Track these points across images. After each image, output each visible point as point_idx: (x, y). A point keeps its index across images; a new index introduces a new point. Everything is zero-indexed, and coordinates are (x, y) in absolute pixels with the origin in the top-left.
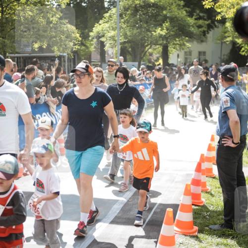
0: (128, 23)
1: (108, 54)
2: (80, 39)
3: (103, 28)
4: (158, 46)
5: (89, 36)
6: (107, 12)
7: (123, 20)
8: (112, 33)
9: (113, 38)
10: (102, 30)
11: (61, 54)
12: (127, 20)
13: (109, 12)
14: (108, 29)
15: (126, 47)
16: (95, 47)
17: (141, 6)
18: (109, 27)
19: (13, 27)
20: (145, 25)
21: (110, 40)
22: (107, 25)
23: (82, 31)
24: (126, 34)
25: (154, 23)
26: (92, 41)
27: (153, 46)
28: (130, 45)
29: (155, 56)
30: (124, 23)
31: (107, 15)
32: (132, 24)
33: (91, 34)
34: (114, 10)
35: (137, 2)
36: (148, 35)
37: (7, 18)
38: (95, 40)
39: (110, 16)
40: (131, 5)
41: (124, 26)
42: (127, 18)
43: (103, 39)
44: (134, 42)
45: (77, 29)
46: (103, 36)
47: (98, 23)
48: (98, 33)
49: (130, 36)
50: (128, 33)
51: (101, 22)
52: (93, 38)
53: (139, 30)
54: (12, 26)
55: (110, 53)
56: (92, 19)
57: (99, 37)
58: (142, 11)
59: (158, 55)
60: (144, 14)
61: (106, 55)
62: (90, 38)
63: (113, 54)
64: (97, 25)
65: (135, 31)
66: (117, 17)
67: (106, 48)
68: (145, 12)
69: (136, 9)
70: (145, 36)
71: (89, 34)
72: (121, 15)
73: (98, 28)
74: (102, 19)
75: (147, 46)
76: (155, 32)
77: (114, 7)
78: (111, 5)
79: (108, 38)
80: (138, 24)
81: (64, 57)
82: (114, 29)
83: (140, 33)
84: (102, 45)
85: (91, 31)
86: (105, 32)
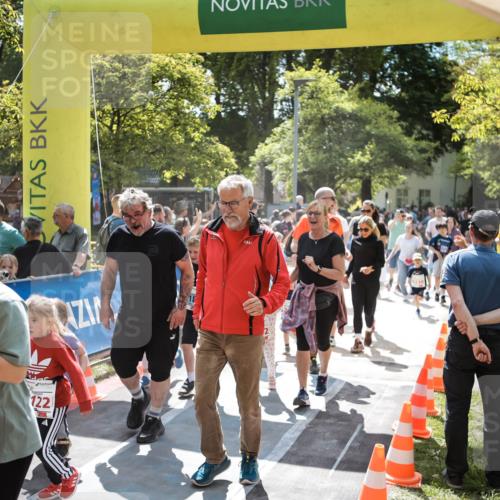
0: (309, 143)
1: (277, 191)
2: (236, 166)
3: (271, 150)
4: (355, 180)
5: (249, 162)
6: (277, 126)
7: (302, 138)
8: (285, 158)
9: (286, 165)
10: (270, 154)
11: (207, 189)
12: (309, 138)
13: (282, 125)
14: (279, 152)
15: (305, 180)
17: (331, 118)
18: (280, 149)
19: (134, 146)
20: (337, 147)
21: (281, 169)
22: (277, 146)
23: (238, 154)
24: (307, 160)
25: (350, 144)
26: (252, 169)
27: (348, 180)
28: (311, 176)
29: (350, 195)
30: (304, 142)
31: (277, 130)
32: (317, 145)
33: (252, 159)
34: (288, 123)
35: (325, 111)
36: (341, 162)
37: (125, 133)
38: (257, 167)
39: (283, 132)
40: (316, 114)
41: (303, 147)
42: (308, 135)
43: (269, 167)
44: (318, 172)
45: (231, 150)
46: (271, 162)
47: (263, 142)
48: (263, 157)
49: (313, 163)
50: (311, 159)
51: (268, 140)
52: (254, 165)
53: (327, 155)
54: (132, 144)
55: (280, 188)
56: (255, 137)
57: (263, 163)
58: (333, 125)
59: (354, 194)
60: (335, 130)
61: (274, 192)
62: (251, 165)
63: (284, 190)
64: (261, 145)
65: (322, 156)
66: (293, 133)
67: (274, 182)
68: (337, 126)
69: (323, 122)
70: (336, 165)
71: (248, 159)
72: (300, 131)
73: (262, 150)
74: (269, 136)
75: (339, 179)
76: (353, 157)
77: (289, 118)
78: (284, 115)
79: (278, 166)
80: (325, 144)
81: (208, 193)
82: (288, 152)
83: (328, 160)
84: (269, 175)
85: (253, 154)
86: (274, 156)
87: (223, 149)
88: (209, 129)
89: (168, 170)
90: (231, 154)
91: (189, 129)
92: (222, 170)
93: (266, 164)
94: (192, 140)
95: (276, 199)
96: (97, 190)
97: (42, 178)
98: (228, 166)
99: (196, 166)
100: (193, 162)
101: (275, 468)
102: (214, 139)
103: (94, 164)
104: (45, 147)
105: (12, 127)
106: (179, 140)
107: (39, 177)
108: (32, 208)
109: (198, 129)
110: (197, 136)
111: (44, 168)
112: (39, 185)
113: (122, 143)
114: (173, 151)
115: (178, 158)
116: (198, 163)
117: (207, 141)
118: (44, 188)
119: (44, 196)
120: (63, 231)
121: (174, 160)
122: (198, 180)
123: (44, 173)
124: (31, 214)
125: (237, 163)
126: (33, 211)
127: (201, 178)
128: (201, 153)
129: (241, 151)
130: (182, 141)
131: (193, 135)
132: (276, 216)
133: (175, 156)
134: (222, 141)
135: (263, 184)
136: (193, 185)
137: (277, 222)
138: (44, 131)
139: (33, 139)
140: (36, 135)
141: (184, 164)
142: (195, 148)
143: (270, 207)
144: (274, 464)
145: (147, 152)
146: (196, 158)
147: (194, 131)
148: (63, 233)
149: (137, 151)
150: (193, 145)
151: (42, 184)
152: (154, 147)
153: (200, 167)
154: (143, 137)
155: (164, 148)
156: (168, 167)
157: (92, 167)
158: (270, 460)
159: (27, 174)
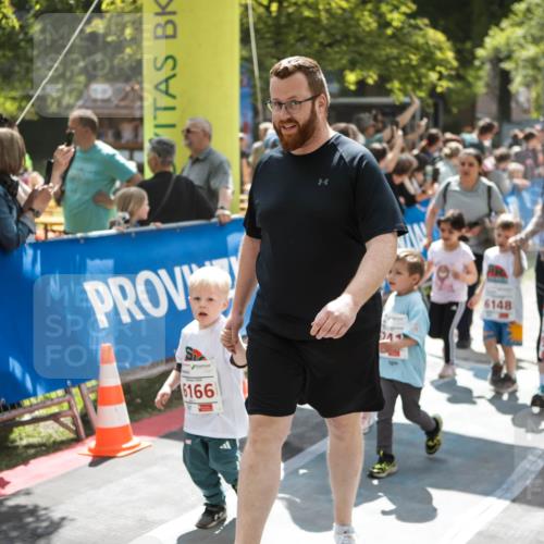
1: (517, 102)
2: (455, 64)
3: (508, 38)
5: (474, 57)
8: (531, 51)
9: (533, 62)
10: (508, 44)
14: (522, 41)
16: (488, 85)
18: (525, 37)
19: (301, 35)
21: (525, 67)
22: (520, 32)
23: (459, 46)
26: (479, 68)
31: (519, 7)
33: (480, 52)
37: (289, 15)
38: (488, 67)
39: (529, 11)
43: (506, 66)
45: (448, 39)
46: (509, 57)
47: (497, 25)
48: (497, 50)
51: (505, 24)
52: (483, 63)
54: (299, 32)
55: (522, 99)
57: (497, 59)
61: (513, 105)
62: (477, 63)
63: (528, 100)
64: (493, 31)
67: (517, 86)
71: (473, 53)
73: (496, 39)
74: (506, 17)
79: (521, 64)
82: (536, 41)
84: (505, 78)
85: (481, 44)
86: (515, 48)
87: (436, 36)
88: (414, 7)
89: (352, 70)
90: (447, 45)
91: (384, 8)
92: (433, 69)
93: (500, 60)
94: (388, 24)
95: (516, 115)
96: (249, 101)
97: (172, 82)
98: (443, 63)
99: (394, 63)
100: (389, 58)
101: (507, 509)
102: (422, 22)
103: (246, 61)
104: (174, 36)
105: (127, 9)
106: (368, 24)
107: (167, 80)
108: (157, 126)
109: (396, 8)
110: (396, 18)
111: (174, 67)
112: (167, 93)
113: (285, 30)
114: (359, 41)
115: (366, 52)
116: (397, 59)
117: (411, 26)
118: (174, 97)
119: (173, 108)
120: (195, 157)
121: (361, 54)
122: (396, 84)
123: (174, 76)
124: (156, 135)
125: (457, 59)
126: (159, 131)
127: (402, 82)
128: (403, 44)
129: (463, 41)
130: (374, 25)
131: (389, 16)
132: (516, 141)
133: (362, 48)
134: (434, 26)
135: (497, 92)
136: (388, 93)
137: (516, 149)
138: (174, 13)
139: (158, 25)
140: (162, 19)
141: (376, 62)
142: (394, 36)
143: (506, 127)
144: (506, 503)
145: (321, 44)
146: (395, 52)
147: (391, 11)
148: (195, 160)
149: (306, 42)
150: (389, 32)
151: (171, 91)
152: (333, 35)
153: (400, 65)
154: (317, 21)
155: (346, 36)
156: (353, 66)
157: (242, 67)
158: (500, 498)
159: (150, 77)
